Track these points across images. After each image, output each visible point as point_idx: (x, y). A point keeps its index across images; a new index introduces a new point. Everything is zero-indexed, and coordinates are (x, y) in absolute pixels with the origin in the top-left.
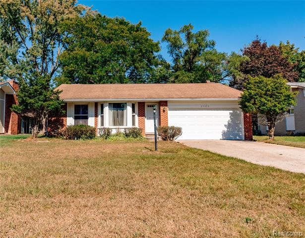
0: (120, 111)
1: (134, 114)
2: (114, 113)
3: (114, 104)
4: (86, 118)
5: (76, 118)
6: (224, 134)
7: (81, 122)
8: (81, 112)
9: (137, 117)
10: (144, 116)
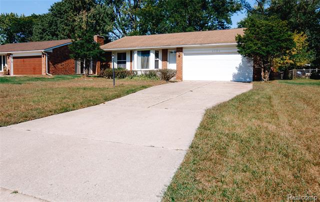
0: (146, 57)
1: (158, 59)
2: (142, 59)
3: (142, 51)
4: (125, 63)
5: (118, 63)
6: (234, 76)
7: (122, 66)
8: (122, 58)
9: (160, 62)
10: (167, 60)
